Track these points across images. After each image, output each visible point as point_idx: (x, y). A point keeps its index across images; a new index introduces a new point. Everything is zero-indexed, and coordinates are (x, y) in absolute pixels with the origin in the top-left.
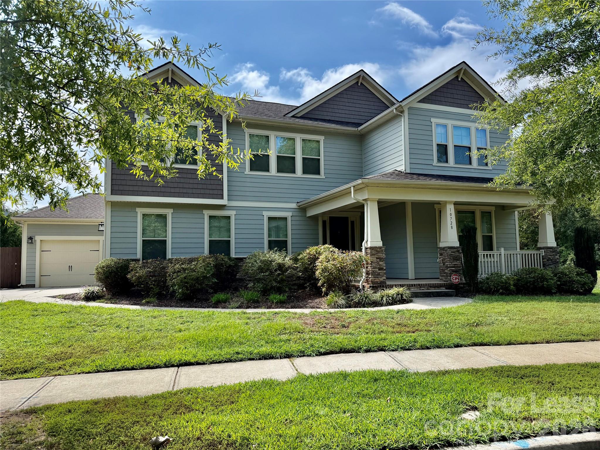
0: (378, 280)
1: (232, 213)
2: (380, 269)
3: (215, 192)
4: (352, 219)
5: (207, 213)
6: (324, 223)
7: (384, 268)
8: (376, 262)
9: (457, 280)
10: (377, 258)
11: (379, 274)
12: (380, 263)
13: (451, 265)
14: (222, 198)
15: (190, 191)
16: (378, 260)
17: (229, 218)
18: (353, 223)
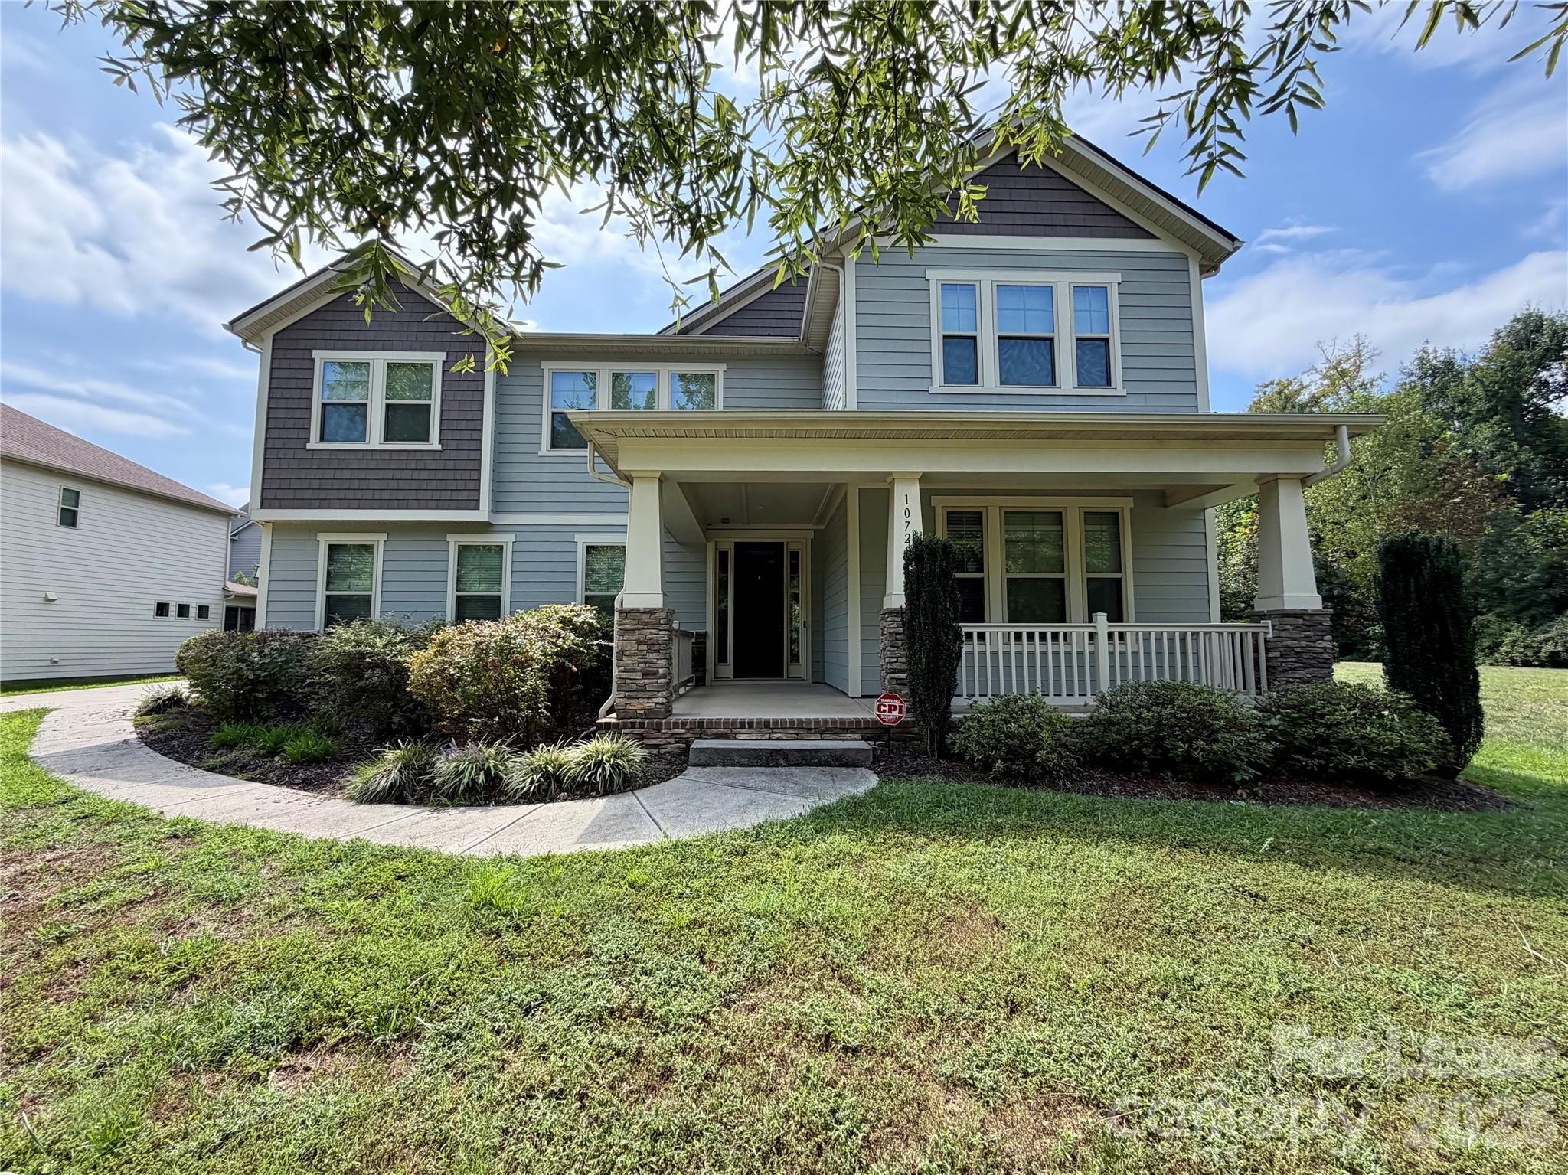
0: (639, 706)
1: (507, 540)
2: (645, 675)
3: (464, 495)
4: (794, 548)
5: (454, 541)
6: (723, 557)
7: (661, 671)
8: (635, 655)
9: (895, 713)
10: (639, 643)
11: (643, 689)
12: (651, 656)
13: (896, 666)
14: (477, 508)
15: (411, 495)
16: (645, 647)
17: (500, 549)
18: (795, 556)
